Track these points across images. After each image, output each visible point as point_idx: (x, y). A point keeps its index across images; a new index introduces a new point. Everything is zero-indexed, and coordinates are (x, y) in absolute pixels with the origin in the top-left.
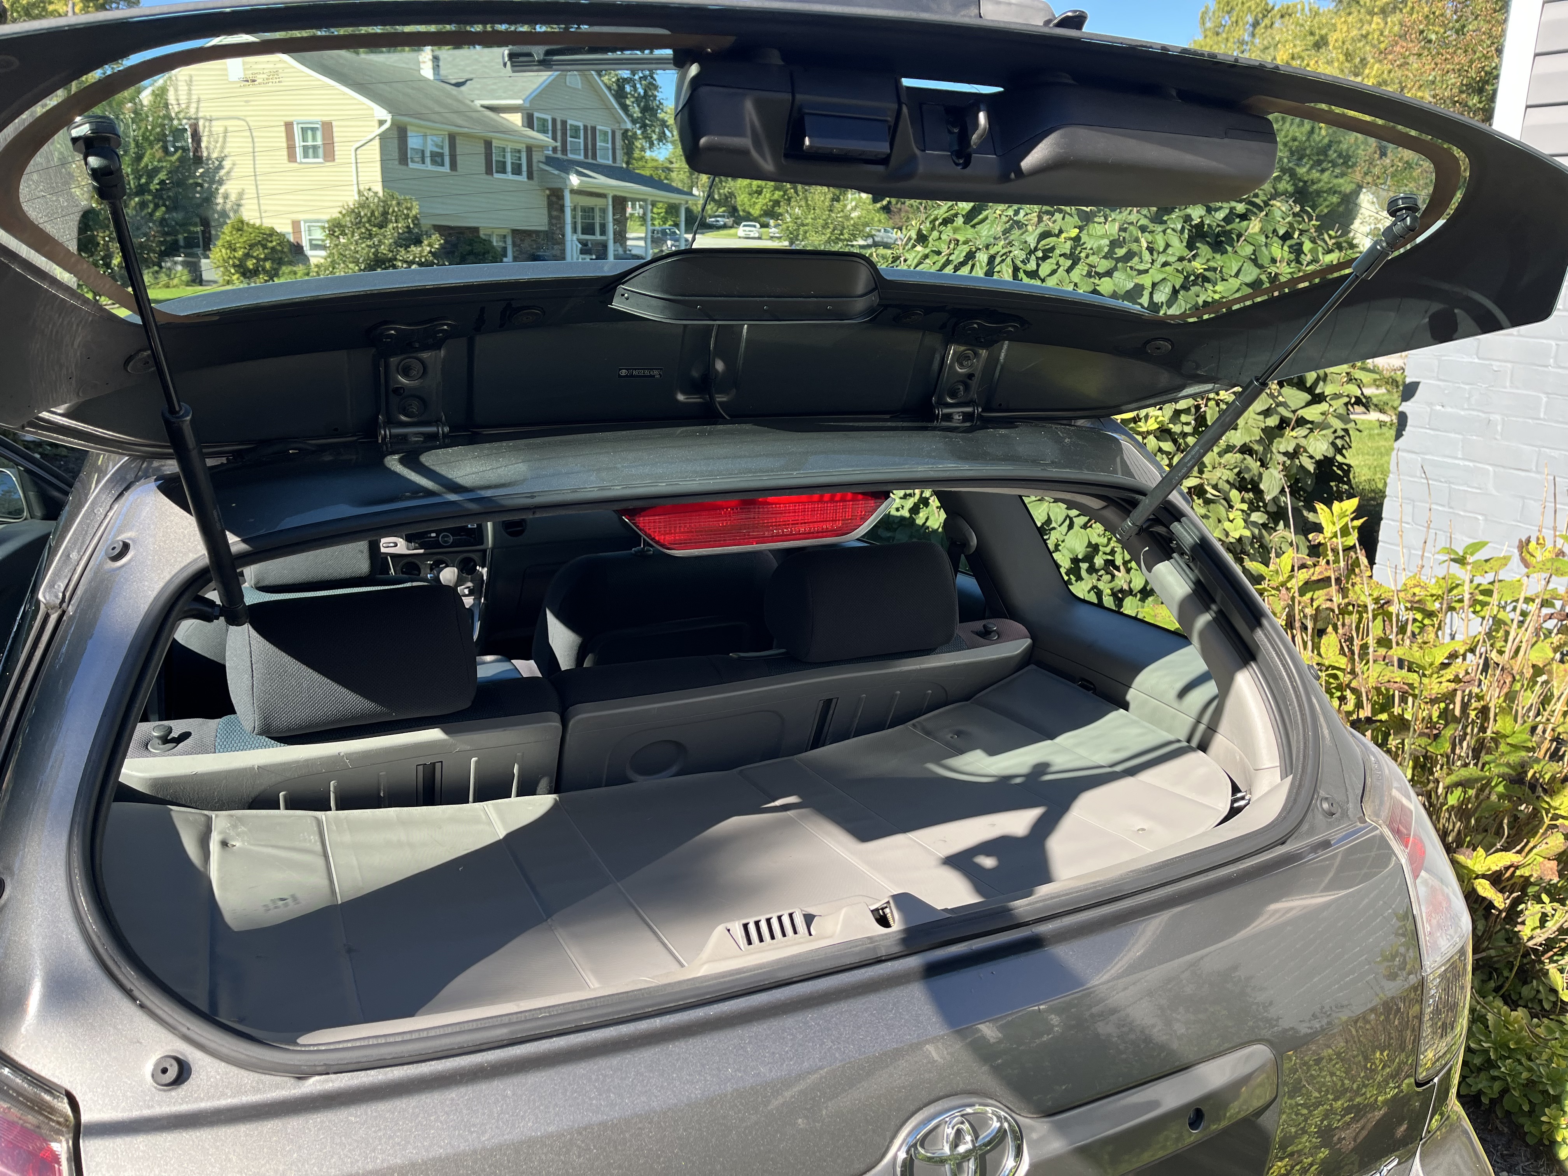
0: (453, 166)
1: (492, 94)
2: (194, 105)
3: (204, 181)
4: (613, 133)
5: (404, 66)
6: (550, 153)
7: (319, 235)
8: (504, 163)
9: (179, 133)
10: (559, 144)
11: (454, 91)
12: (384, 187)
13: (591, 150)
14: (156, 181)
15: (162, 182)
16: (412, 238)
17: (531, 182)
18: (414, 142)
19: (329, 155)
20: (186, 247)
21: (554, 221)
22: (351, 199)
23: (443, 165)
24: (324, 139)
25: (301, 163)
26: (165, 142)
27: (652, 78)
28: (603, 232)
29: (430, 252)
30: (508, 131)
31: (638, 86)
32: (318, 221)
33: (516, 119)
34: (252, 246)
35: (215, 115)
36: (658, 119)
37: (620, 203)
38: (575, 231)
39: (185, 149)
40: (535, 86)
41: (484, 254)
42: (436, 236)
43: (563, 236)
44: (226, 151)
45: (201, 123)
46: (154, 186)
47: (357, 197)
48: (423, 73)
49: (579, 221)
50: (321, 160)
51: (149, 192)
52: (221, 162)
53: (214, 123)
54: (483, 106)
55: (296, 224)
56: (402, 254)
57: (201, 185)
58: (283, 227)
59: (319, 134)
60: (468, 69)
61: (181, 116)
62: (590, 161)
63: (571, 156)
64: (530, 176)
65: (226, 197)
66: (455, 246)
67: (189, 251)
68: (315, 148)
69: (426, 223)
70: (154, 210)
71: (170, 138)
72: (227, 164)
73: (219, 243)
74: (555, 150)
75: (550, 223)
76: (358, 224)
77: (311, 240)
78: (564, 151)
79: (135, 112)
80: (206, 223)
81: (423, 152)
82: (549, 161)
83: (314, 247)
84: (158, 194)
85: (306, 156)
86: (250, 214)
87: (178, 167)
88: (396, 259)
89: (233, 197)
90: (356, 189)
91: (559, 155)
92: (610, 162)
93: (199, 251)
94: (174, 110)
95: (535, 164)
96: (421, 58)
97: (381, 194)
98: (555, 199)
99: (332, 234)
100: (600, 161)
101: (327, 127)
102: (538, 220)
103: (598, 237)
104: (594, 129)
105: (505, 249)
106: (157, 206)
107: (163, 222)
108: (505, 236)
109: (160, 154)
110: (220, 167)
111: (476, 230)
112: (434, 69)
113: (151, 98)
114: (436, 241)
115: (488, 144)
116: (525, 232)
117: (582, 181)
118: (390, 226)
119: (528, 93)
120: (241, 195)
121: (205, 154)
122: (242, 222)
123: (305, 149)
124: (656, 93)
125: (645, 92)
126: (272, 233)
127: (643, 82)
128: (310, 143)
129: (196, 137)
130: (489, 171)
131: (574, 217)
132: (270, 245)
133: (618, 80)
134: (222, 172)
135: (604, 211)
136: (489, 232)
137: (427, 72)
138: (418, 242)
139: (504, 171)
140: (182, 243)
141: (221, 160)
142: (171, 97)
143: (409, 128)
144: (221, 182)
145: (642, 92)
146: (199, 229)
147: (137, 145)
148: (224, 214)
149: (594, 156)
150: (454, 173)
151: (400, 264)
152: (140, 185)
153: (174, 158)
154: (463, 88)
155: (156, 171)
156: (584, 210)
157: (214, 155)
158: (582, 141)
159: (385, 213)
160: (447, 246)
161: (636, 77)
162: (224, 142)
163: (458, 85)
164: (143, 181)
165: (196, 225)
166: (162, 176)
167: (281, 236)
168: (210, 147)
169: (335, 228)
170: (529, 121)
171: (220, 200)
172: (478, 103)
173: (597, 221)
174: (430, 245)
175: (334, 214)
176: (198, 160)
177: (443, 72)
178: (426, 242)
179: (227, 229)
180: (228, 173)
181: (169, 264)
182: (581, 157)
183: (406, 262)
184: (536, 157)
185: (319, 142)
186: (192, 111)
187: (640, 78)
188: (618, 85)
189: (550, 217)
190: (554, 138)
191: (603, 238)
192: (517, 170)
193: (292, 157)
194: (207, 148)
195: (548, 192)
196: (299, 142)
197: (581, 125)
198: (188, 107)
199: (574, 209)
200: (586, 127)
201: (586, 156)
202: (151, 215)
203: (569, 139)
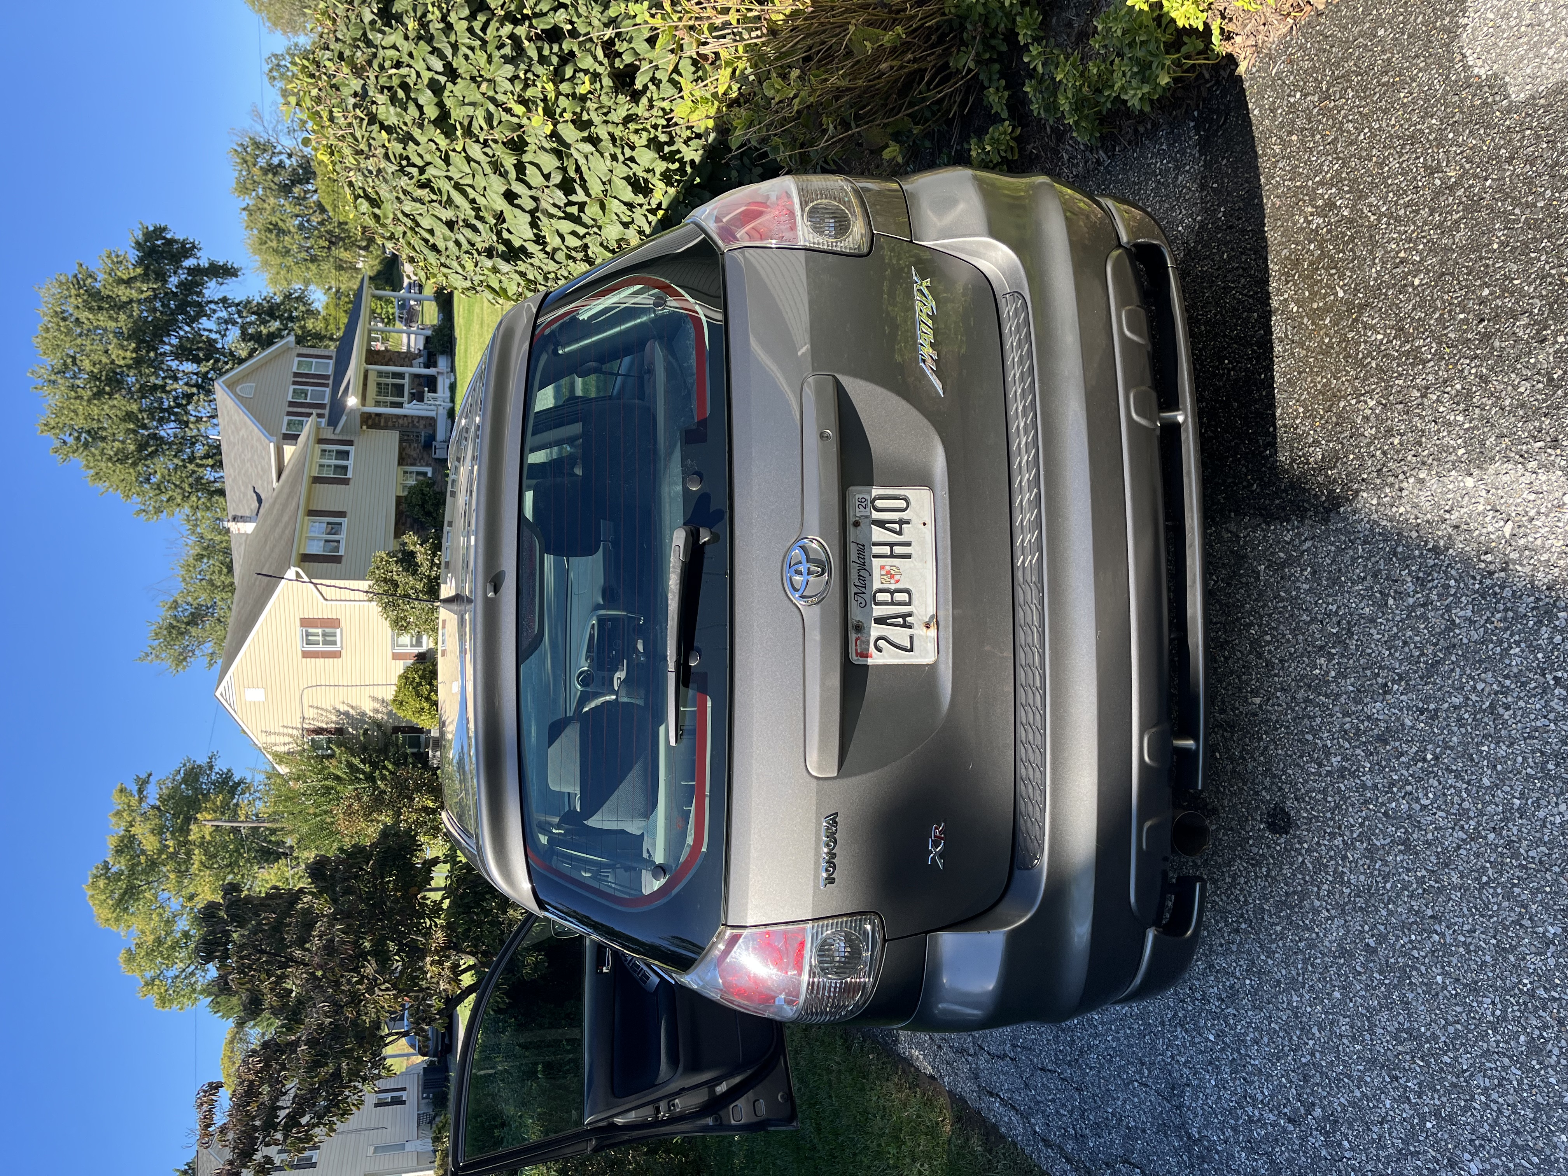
0: (342, 514)
1: (266, 471)
2: (290, 731)
3: (361, 728)
4: (299, 355)
5: (243, 547)
6: (323, 420)
7: (406, 639)
8: (336, 466)
9: (315, 745)
10: (314, 412)
11: (265, 505)
12: (364, 579)
13: (319, 380)
14: (362, 766)
15: (363, 761)
16: (407, 560)
17: (355, 443)
18: (316, 548)
19: (335, 623)
20: (419, 747)
21: (390, 424)
22: (374, 608)
23: (340, 524)
24: (316, 627)
25: (342, 647)
26: (323, 756)
27: (238, 305)
28: (401, 376)
29: (421, 545)
30: (301, 461)
31: (248, 320)
32: (393, 638)
33: (289, 451)
34: (418, 694)
35: (299, 715)
36: (283, 303)
37: (373, 357)
38: (400, 405)
39: (329, 741)
40: (256, 429)
41: (423, 494)
42: (405, 538)
43: (405, 416)
44: (330, 708)
45: (305, 726)
46: (367, 768)
47: (374, 603)
48: (249, 531)
49: (390, 399)
50: (338, 631)
51: (372, 773)
52: (341, 713)
53: (306, 715)
54: (278, 480)
55: (396, 657)
56: (424, 569)
57: (367, 730)
58: (399, 667)
59: (311, 630)
60: (243, 489)
61: (299, 742)
62: (330, 382)
63: (327, 401)
64: (350, 443)
65: (377, 711)
66: (416, 520)
67: (423, 745)
68: (325, 635)
69: (393, 545)
70: (388, 770)
71: (320, 752)
72: (343, 708)
73: (415, 720)
74: (320, 416)
75: (393, 428)
76: (395, 606)
77: (412, 646)
78: (322, 406)
79: (298, 779)
80: (396, 729)
81: (326, 541)
82: (333, 422)
83: (419, 643)
84: (374, 765)
85: (334, 643)
86: (389, 694)
87: (346, 748)
88: (429, 576)
89: (377, 705)
90: (366, 603)
91: (326, 412)
92: (331, 362)
93: (423, 736)
94: (293, 747)
95: (336, 437)
96: (235, 532)
97: (371, 583)
98: (371, 421)
99: (405, 628)
100: (330, 371)
101: (306, 623)
102: (390, 440)
103: (406, 382)
104: (296, 375)
105: (418, 473)
106: (385, 767)
107: (396, 764)
108: (405, 472)
109: (334, 761)
110: (346, 714)
111: (399, 500)
112: (245, 522)
113: (283, 766)
114: (410, 539)
115: (317, 480)
116: (400, 453)
117: (353, 394)
118: (396, 577)
119: (263, 437)
120: (375, 699)
121: (333, 726)
122: (395, 701)
123: (325, 643)
124: (255, 302)
125: (253, 313)
126: (404, 677)
127: (244, 314)
128: (320, 638)
129: (319, 731)
130: (346, 482)
131: (385, 404)
132: (417, 680)
133: (243, 340)
134: (352, 712)
135: (380, 374)
136: (400, 488)
137: (248, 528)
138: (412, 554)
139: (345, 468)
140: (415, 750)
141: (339, 713)
142: (282, 749)
143: (302, 552)
144: (364, 714)
145: (254, 318)
146: (400, 735)
147: (326, 779)
148: (390, 714)
149: (327, 377)
150: (348, 515)
151: (434, 573)
152: (366, 779)
153: (338, 751)
154: (263, 497)
155: (350, 765)
156: (379, 393)
157: (334, 718)
158: (310, 388)
159: (385, 581)
160: (416, 527)
161: (239, 320)
162: (322, 709)
163: (260, 500)
164: (361, 776)
165: (397, 738)
166: (356, 761)
167: (407, 670)
168: (329, 721)
169: (400, 625)
170: (292, 438)
171: (380, 716)
172: (275, 485)
173: (390, 381)
174: (415, 545)
175: (387, 624)
176: (340, 731)
177: (247, 513)
178: (412, 548)
179: (401, 714)
180: (352, 707)
181: (435, 762)
182: (328, 390)
183: (431, 568)
184: (328, 434)
185: (320, 631)
186: (295, 732)
187: (240, 317)
188: (250, 340)
189: (386, 428)
190: (309, 415)
191: (407, 376)
192: (345, 455)
193: (337, 655)
194: (327, 723)
195: (364, 427)
196: (321, 648)
197: (292, 387)
198: (291, 736)
199: (378, 404)
200: (295, 383)
201: (325, 385)
202: (391, 773)
203: (308, 401)
